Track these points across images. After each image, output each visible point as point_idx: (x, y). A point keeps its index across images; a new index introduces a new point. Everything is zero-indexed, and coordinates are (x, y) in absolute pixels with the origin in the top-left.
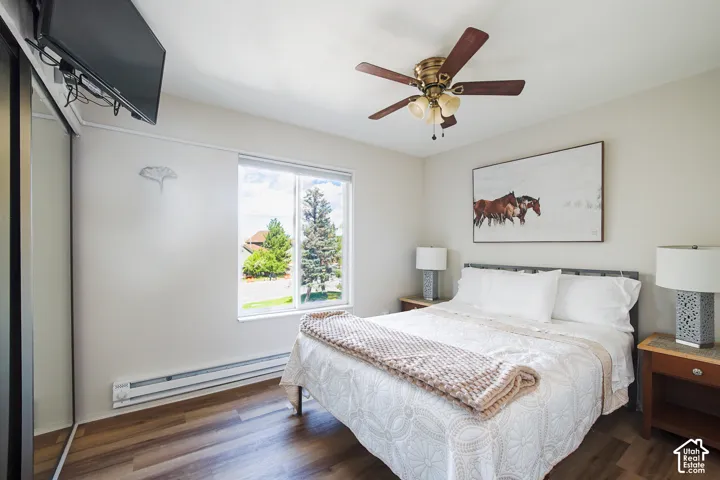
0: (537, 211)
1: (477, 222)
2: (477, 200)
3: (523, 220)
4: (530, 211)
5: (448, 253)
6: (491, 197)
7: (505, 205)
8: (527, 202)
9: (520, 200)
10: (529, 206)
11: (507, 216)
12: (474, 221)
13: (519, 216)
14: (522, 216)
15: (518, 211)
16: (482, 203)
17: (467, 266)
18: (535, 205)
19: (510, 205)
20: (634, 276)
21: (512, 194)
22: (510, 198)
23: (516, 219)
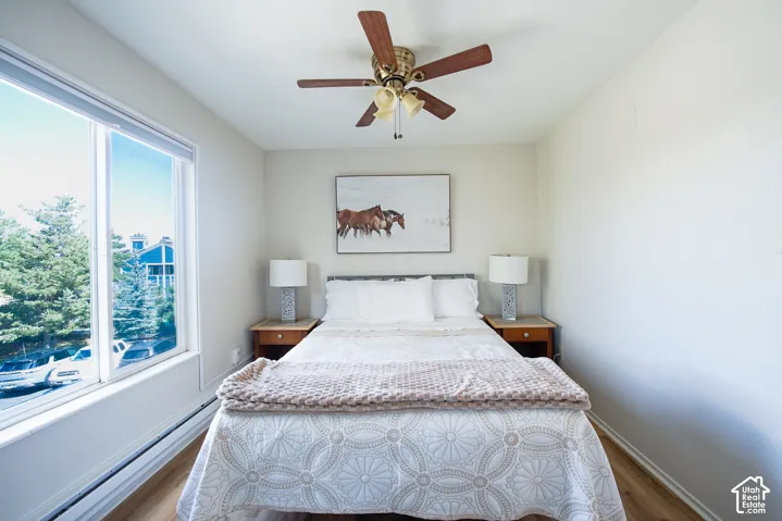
0: (402, 225)
1: (341, 232)
2: (341, 209)
3: (389, 233)
4: (396, 225)
5: (309, 265)
6: (356, 208)
7: (371, 217)
8: (392, 216)
9: (387, 214)
10: (394, 220)
11: (373, 228)
12: (338, 231)
13: (386, 229)
14: (388, 228)
15: (384, 223)
16: (347, 213)
17: (330, 278)
18: (400, 219)
19: (376, 218)
20: (471, 276)
21: (379, 207)
22: (376, 211)
23: (383, 231)
